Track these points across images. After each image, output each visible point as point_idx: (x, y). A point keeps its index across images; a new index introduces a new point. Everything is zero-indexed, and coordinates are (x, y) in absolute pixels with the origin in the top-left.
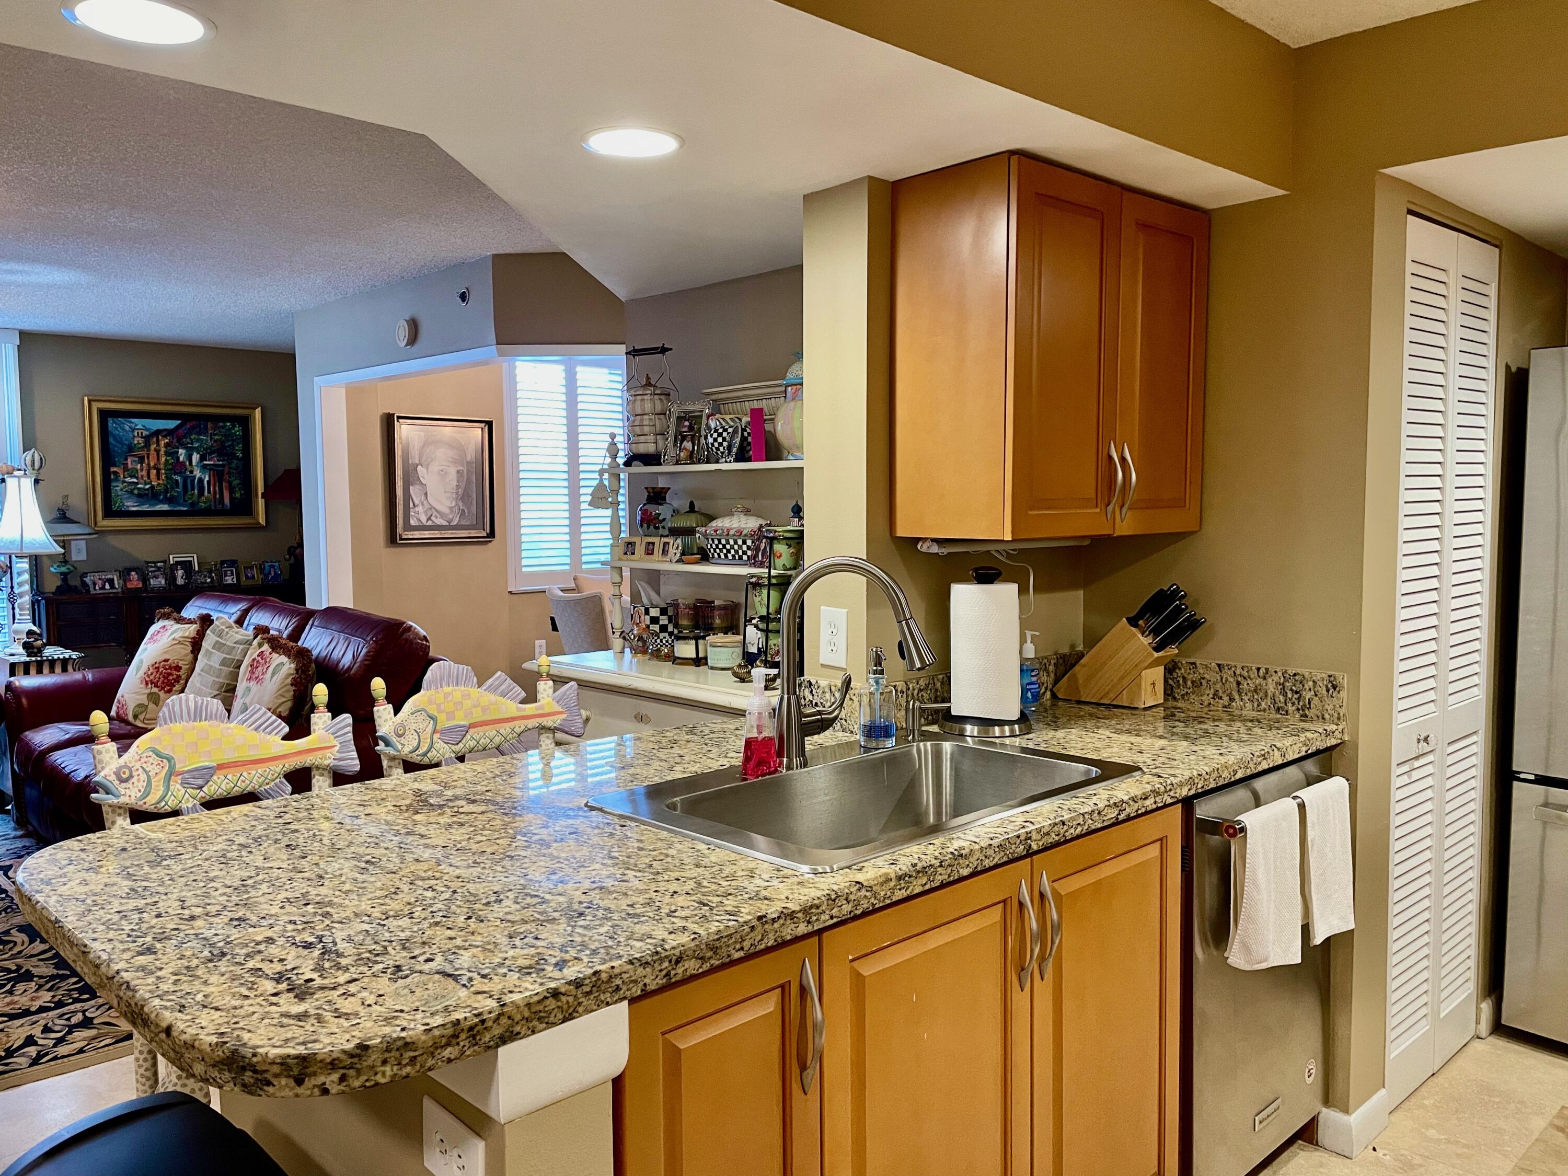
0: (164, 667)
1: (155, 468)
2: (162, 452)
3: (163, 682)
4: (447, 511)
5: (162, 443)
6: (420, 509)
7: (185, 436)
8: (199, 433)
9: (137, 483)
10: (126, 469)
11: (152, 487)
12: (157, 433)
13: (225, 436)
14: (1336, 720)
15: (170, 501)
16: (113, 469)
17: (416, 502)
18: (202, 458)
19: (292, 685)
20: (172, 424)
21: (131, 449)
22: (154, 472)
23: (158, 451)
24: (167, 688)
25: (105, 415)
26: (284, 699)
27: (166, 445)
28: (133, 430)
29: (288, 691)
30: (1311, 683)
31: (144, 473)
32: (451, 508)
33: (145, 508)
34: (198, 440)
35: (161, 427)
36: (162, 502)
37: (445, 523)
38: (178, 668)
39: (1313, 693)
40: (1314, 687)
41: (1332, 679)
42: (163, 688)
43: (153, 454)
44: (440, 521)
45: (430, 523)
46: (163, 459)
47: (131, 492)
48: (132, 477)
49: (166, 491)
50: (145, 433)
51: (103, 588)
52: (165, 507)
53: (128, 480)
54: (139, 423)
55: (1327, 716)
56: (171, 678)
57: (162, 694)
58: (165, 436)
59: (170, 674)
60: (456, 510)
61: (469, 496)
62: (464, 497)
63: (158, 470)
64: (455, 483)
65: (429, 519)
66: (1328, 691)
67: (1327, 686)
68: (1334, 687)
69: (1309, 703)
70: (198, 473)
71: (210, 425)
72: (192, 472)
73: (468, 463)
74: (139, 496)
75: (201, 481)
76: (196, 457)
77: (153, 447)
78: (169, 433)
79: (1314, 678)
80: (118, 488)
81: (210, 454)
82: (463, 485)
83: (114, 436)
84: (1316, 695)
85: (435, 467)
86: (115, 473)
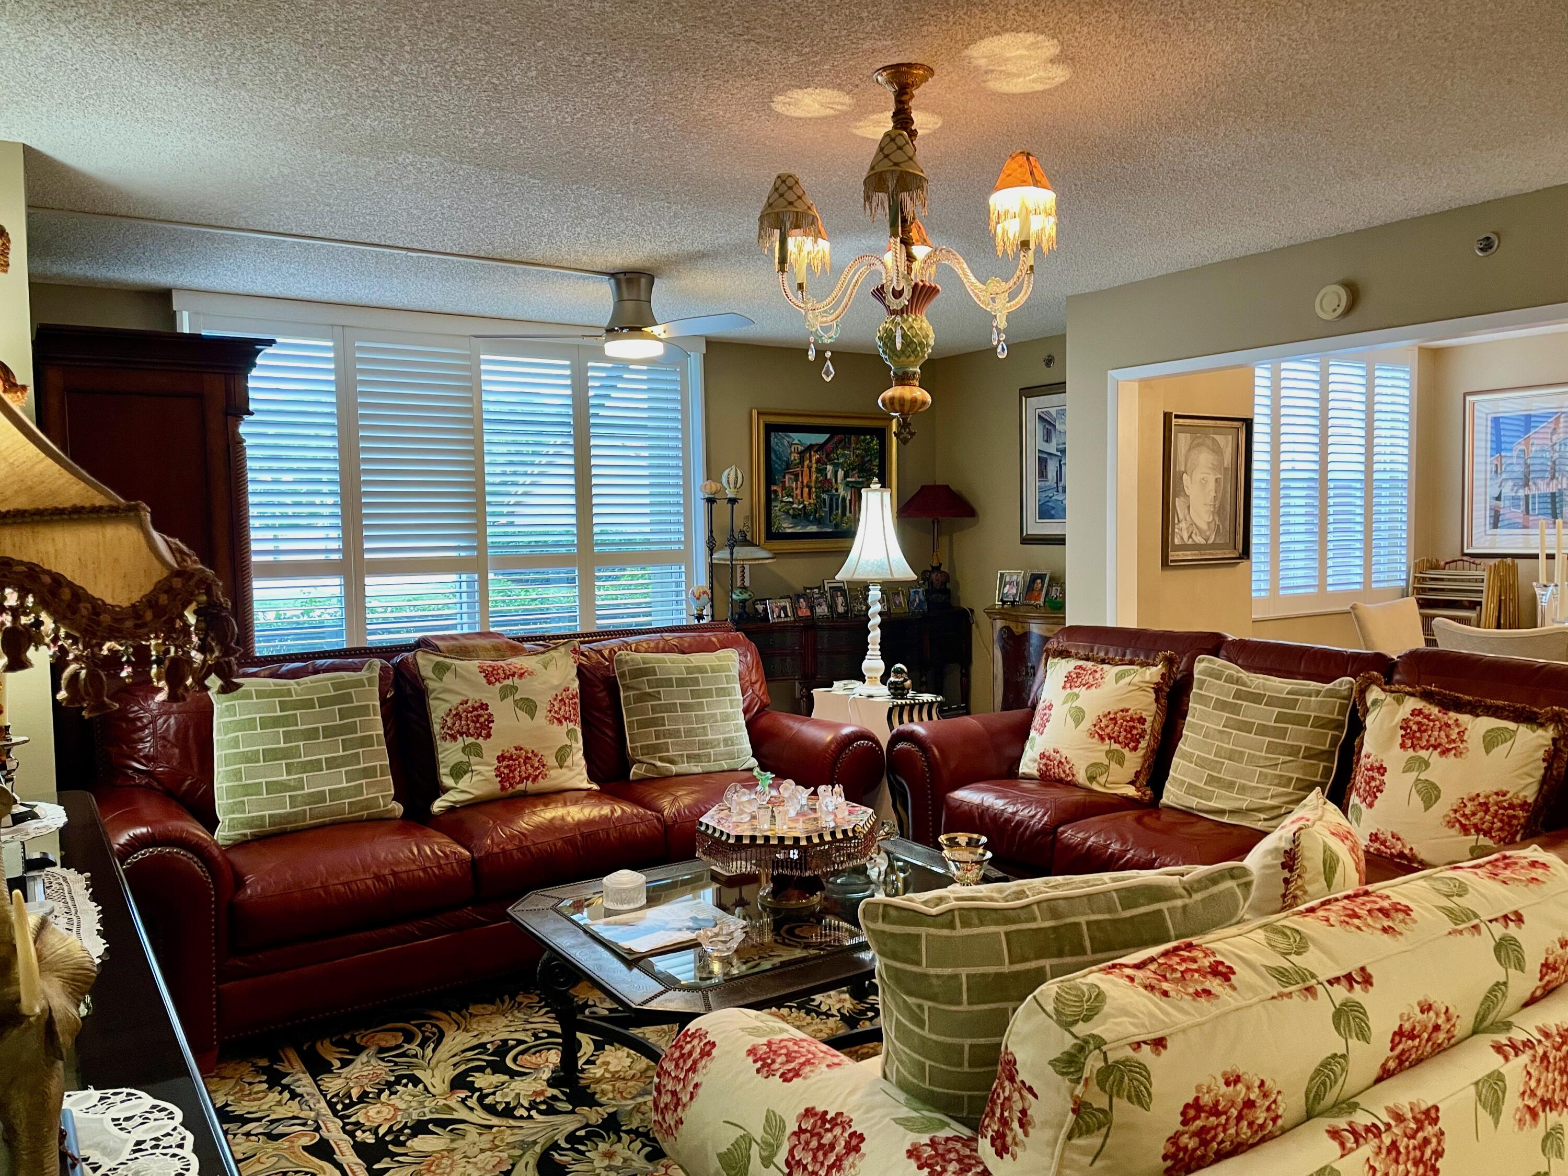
0: (1123, 718)
1: (808, 486)
2: (813, 469)
3: (1126, 738)
4: (1204, 526)
5: (814, 459)
6: (1183, 525)
7: (832, 452)
8: (844, 448)
9: (792, 503)
10: (784, 488)
11: (805, 507)
12: (811, 447)
13: (865, 450)
15: (819, 521)
16: (774, 488)
17: (1181, 517)
18: (846, 476)
19: (1544, 760)
20: (821, 438)
21: (788, 465)
22: (806, 490)
23: (810, 468)
24: (1132, 745)
25: (770, 429)
26: (1531, 780)
27: (818, 461)
28: (791, 445)
29: (1538, 768)
31: (799, 492)
32: (1209, 523)
33: (798, 530)
34: (844, 455)
35: (813, 442)
36: (812, 523)
37: (1203, 542)
38: (1142, 720)
42: (1127, 745)
43: (806, 469)
44: (1199, 540)
45: (1190, 542)
46: (814, 476)
47: (787, 513)
48: (788, 496)
49: (816, 512)
50: (801, 448)
51: (779, 616)
52: (813, 529)
53: (786, 499)
54: (796, 437)
56: (1135, 732)
57: (1126, 751)
58: (816, 452)
59: (1134, 727)
60: (1212, 525)
61: (1224, 510)
62: (1219, 511)
63: (810, 488)
64: (1213, 494)
65: (1190, 537)
70: (842, 492)
71: (853, 438)
72: (837, 490)
73: (1226, 469)
74: (794, 517)
75: (844, 499)
76: (841, 473)
77: (806, 463)
78: (820, 447)
80: (777, 507)
81: (853, 470)
82: (1219, 495)
83: (775, 452)
85: (1198, 476)
86: (776, 492)
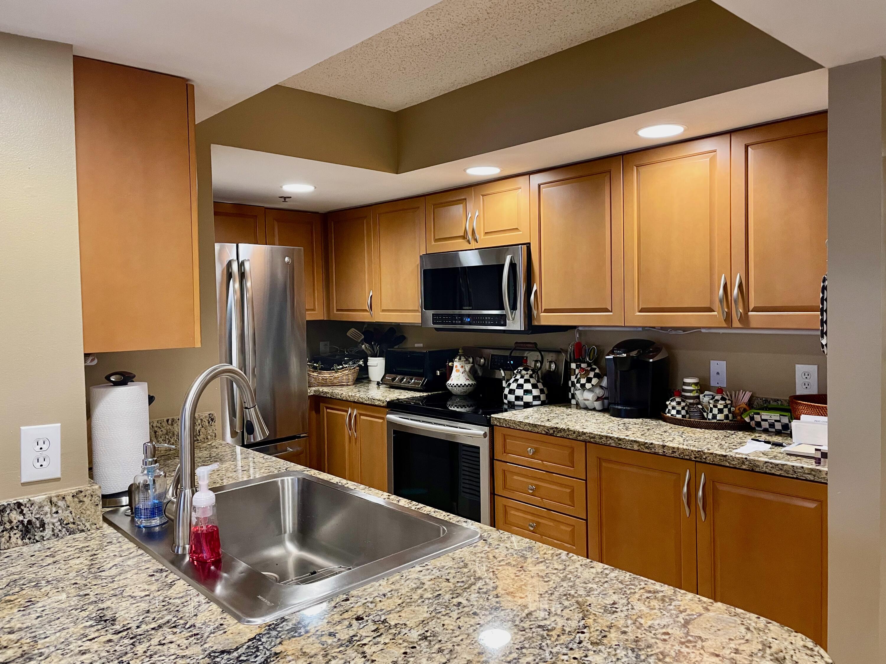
14: (214, 438)
30: (199, 421)
39: (201, 426)
40: (201, 422)
41: (211, 416)
55: (209, 437)
66: (209, 423)
67: (208, 420)
68: (212, 420)
69: (199, 432)
79: (201, 418)
84: (203, 427)
